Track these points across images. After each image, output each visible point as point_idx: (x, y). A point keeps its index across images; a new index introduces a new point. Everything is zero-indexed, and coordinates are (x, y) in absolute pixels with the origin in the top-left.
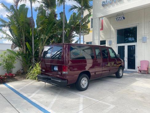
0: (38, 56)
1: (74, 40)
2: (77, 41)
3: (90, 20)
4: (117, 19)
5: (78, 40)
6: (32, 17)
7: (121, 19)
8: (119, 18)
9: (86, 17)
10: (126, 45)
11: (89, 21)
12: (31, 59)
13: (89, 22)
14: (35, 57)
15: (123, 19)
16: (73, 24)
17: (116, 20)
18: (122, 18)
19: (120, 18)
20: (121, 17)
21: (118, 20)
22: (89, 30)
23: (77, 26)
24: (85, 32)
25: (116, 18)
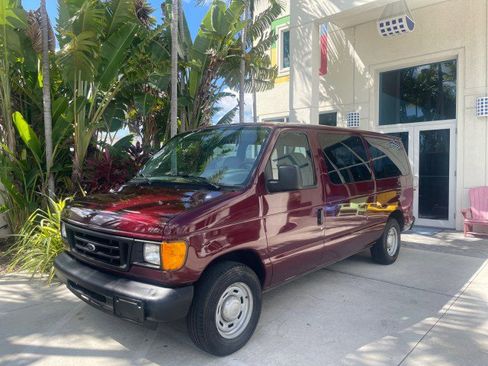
0: (71, 171)
1: (217, 109)
2: (231, 114)
3: (279, 32)
4: (385, 27)
5: (235, 109)
6: (42, 10)
7: (399, 30)
8: (391, 26)
9: (263, 19)
10: (414, 130)
11: (276, 37)
12: (39, 182)
13: (272, 38)
14: (56, 176)
15: (406, 27)
16: (212, 46)
17: (381, 34)
18: (404, 23)
19: (398, 24)
20: (400, 20)
21: (387, 32)
22: (274, 72)
23: (230, 53)
24: (259, 81)
25: (382, 25)
